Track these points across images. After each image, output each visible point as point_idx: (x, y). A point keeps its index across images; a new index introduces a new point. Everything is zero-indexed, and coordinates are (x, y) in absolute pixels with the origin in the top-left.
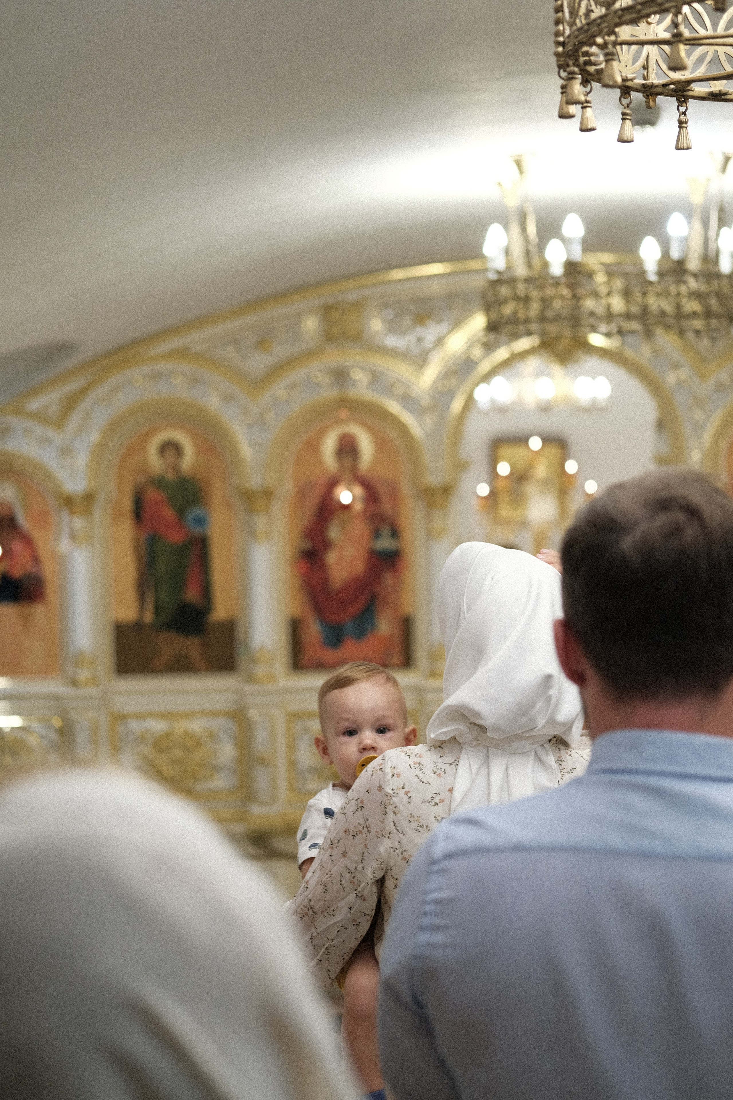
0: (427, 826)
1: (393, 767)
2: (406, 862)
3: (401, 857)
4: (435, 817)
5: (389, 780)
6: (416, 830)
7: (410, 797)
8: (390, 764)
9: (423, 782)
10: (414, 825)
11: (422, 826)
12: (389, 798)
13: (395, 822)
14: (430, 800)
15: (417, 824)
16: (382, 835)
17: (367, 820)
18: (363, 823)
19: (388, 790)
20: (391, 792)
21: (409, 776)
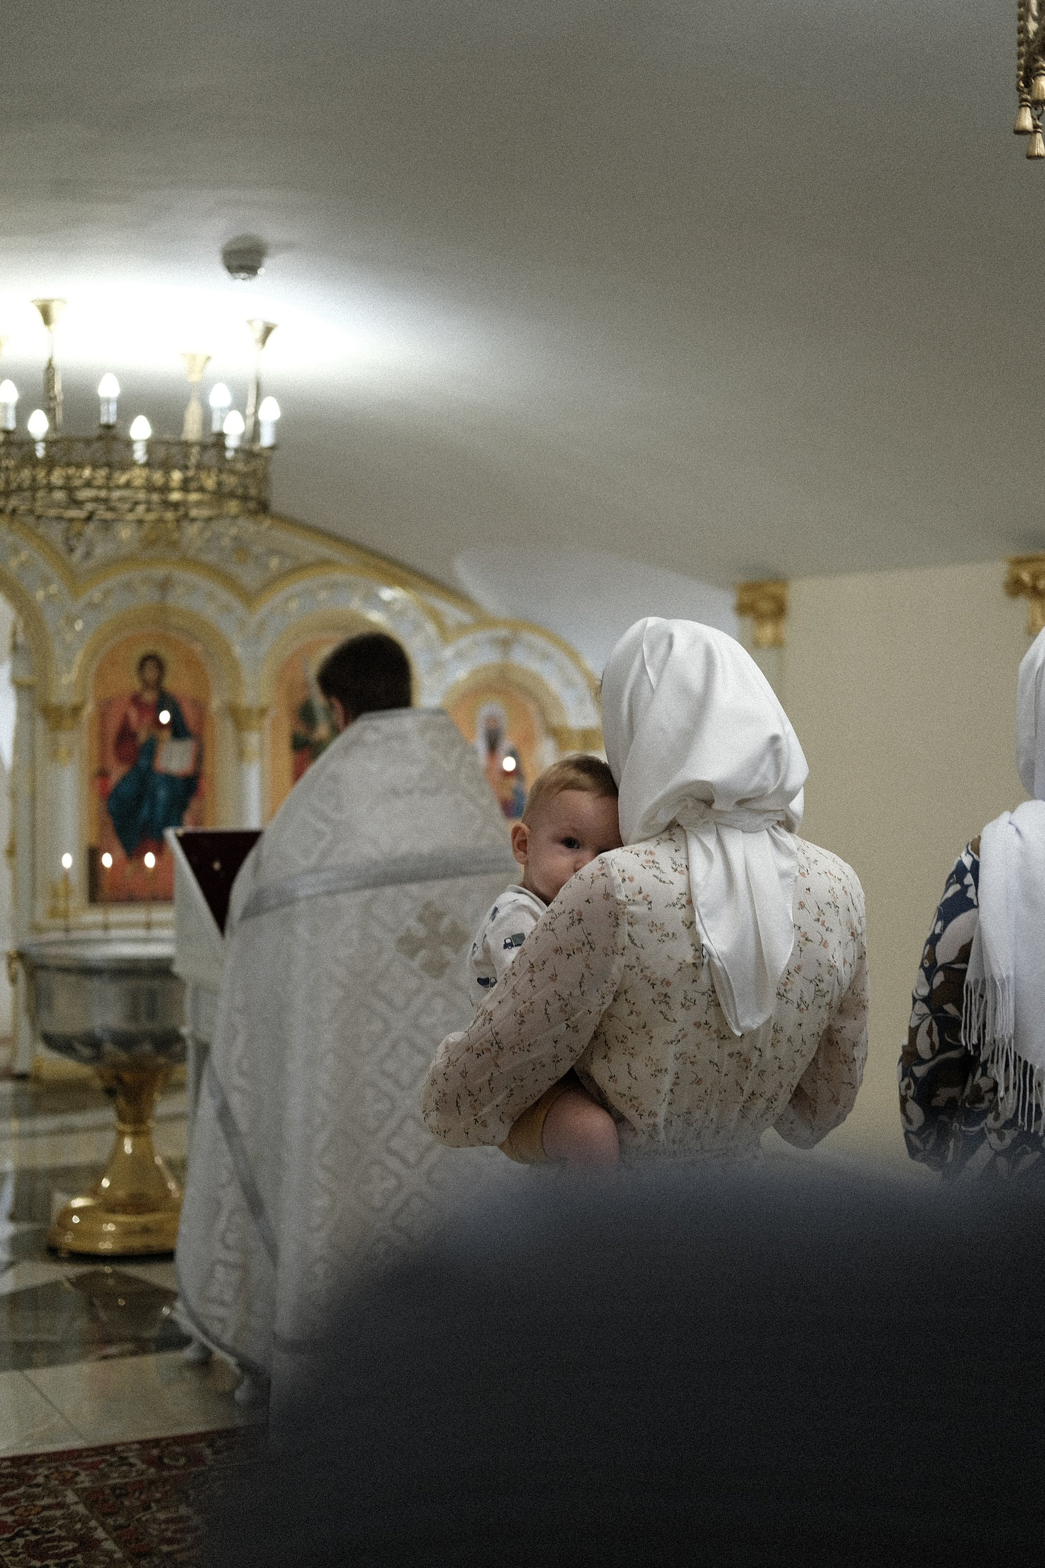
0: (673, 934)
1: (621, 870)
2: (647, 981)
3: (640, 975)
4: (683, 922)
5: (620, 885)
6: (660, 941)
7: (651, 902)
8: (616, 868)
9: (664, 882)
10: (656, 935)
11: (667, 935)
12: (621, 906)
13: (631, 935)
14: (675, 901)
15: (660, 932)
16: (611, 952)
17: (589, 934)
18: (584, 938)
19: (621, 897)
20: (625, 899)
21: (644, 878)
